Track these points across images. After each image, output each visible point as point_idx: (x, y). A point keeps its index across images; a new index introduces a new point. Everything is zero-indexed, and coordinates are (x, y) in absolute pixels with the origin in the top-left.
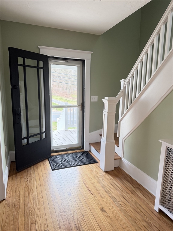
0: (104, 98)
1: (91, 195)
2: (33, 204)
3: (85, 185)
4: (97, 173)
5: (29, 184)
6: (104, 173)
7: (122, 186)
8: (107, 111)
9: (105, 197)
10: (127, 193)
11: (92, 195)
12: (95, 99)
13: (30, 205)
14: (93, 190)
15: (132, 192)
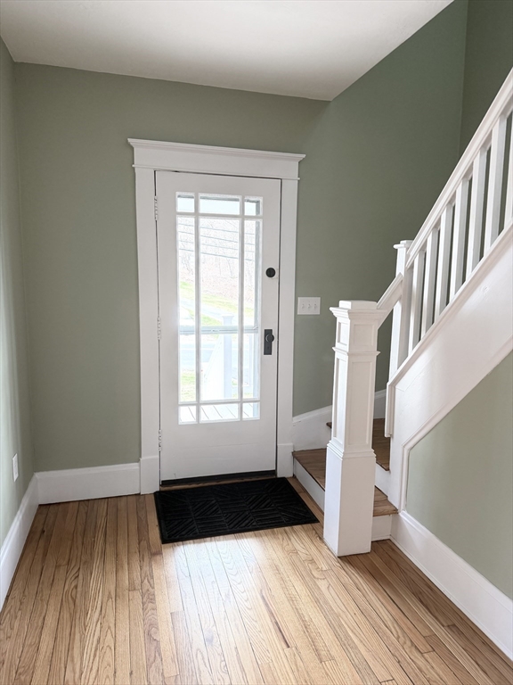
0: (337, 306)
1: (284, 646)
2: (78, 670)
3: (266, 605)
4: (312, 561)
5: (79, 589)
6: (336, 564)
7: (397, 617)
8: (347, 348)
9: (333, 658)
10: (413, 649)
11: (287, 650)
12: (311, 306)
13: (69, 675)
14: (292, 628)
15: (434, 644)
